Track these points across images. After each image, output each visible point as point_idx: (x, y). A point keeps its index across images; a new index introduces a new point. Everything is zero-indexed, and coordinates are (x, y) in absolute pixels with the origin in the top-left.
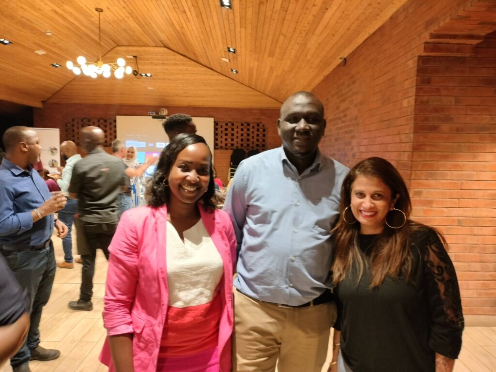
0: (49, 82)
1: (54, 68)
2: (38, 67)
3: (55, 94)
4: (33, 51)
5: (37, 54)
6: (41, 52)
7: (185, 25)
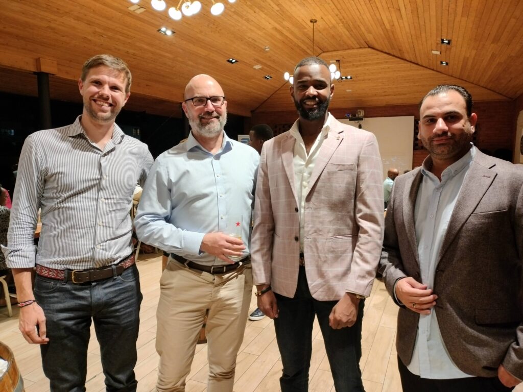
0: (259, 93)
1: (266, 80)
2: (254, 80)
3: (262, 104)
4: (251, 66)
5: (255, 69)
6: (258, 67)
7: (396, 23)
